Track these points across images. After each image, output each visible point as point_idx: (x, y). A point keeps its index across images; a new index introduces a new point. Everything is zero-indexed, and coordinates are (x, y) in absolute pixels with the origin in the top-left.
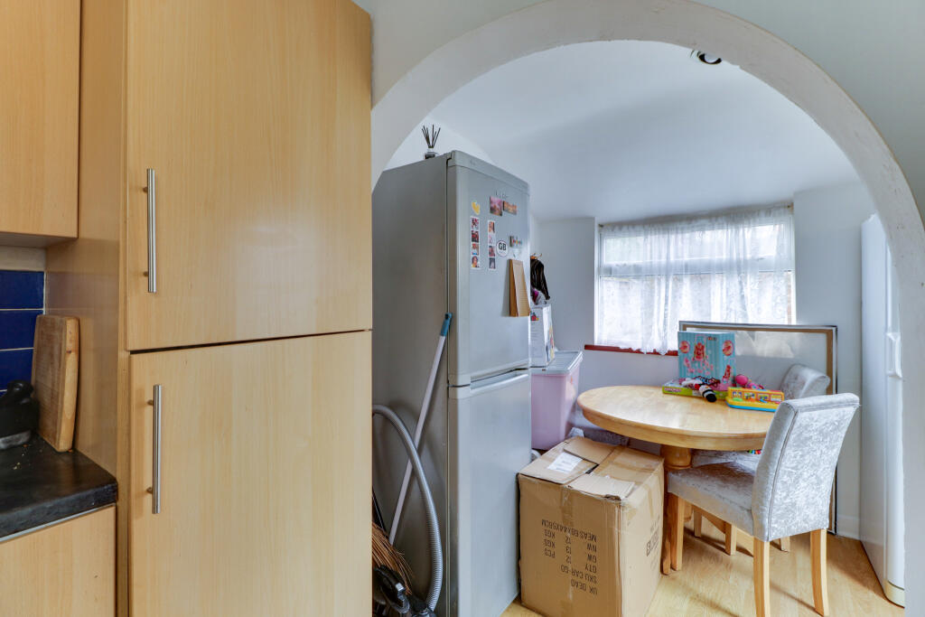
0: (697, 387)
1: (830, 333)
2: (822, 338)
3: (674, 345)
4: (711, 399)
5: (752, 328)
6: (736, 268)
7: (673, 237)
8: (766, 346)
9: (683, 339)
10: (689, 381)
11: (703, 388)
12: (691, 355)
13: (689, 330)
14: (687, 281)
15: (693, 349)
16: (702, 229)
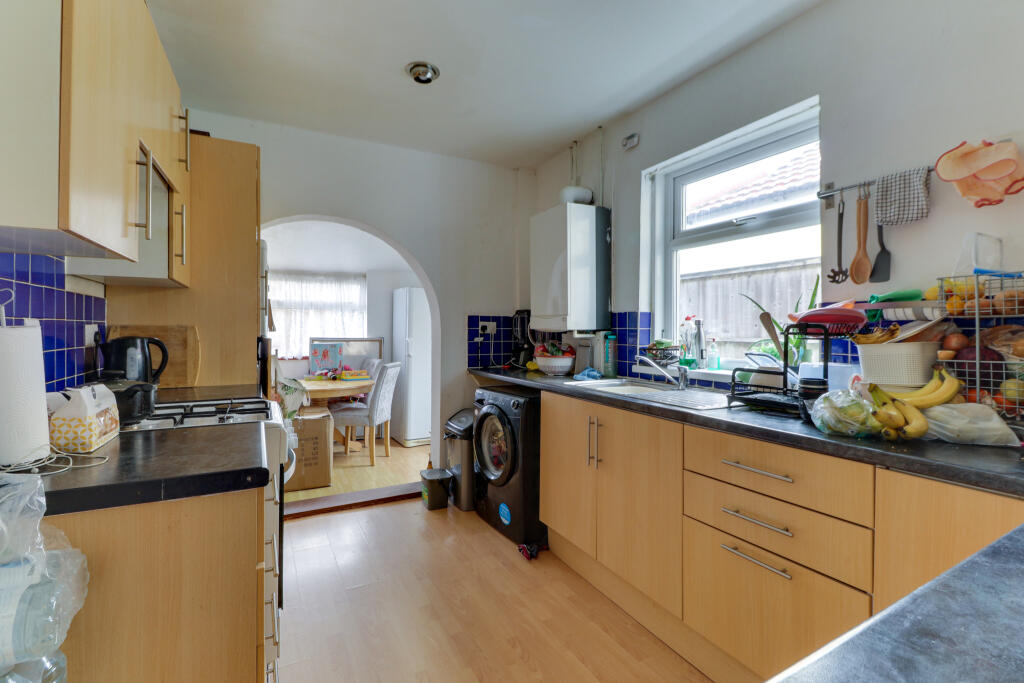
0: (326, 374)
1: (381, 341)
2: (377, 344)
3: (306, 352)
4: (334, 379)
5: (348, 341)
6: (340, 307)
7: (304, 285)
8: (353, 350)
9: (314, 349)
10: (319, 372)
11: (329, 374)
12: (320, 357)
13: (316, 343)
14: (312, 312)
15: (321, 353)
16: (321, 282)
